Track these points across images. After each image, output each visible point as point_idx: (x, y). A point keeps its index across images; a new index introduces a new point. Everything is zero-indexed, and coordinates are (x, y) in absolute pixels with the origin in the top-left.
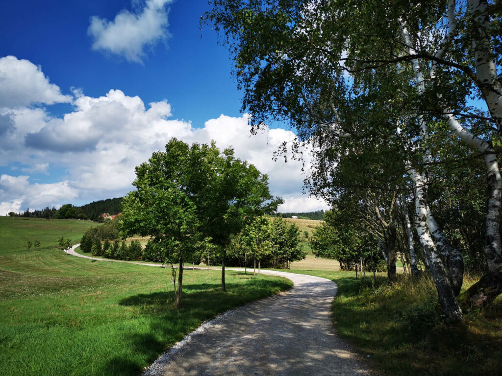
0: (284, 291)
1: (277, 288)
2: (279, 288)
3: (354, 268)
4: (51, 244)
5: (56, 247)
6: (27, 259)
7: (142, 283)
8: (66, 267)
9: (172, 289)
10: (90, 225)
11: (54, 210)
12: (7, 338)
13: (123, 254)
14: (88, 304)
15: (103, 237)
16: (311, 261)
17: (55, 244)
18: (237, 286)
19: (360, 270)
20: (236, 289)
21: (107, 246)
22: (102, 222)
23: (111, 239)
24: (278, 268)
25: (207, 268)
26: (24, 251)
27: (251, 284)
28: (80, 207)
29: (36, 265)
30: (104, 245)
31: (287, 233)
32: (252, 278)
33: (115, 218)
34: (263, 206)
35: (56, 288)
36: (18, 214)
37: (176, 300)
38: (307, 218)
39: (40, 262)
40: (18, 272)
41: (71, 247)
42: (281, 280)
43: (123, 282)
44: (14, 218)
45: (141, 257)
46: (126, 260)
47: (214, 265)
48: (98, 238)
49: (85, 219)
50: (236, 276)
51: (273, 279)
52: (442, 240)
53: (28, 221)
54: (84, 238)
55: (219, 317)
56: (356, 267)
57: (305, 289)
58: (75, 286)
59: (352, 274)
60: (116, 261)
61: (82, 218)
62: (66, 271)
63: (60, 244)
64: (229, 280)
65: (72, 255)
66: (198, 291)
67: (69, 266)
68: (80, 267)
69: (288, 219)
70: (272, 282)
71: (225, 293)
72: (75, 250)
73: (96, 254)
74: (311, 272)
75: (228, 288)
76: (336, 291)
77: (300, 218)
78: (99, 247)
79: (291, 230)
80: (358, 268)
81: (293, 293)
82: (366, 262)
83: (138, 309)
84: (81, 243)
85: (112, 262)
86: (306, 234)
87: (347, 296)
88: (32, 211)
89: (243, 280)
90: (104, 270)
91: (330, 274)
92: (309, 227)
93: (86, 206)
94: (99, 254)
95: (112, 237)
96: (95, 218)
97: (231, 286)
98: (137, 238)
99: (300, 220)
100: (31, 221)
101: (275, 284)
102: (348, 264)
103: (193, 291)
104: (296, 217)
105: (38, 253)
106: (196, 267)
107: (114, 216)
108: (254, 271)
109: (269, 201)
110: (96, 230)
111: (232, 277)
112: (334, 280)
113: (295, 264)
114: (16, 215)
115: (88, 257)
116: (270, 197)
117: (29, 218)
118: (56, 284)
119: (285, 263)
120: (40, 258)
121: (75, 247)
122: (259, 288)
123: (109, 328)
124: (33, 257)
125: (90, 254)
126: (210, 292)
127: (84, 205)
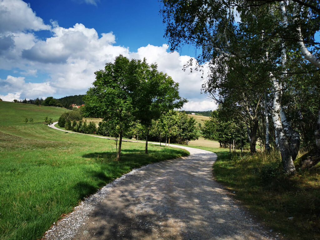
0: (184, 157)
1: (180, 155)
2: (181, 155)
3: (229, 147)
4: (40, 121)
5: (43, 123)
6: (25, 129)
7: (96, 147)
8: (49, 135)
9: (115, 151)
10: (64, 110)
11: (42, 100)
12: (15, 169)
13: (85, 129)
14: (63, 156)
15: (72, 119)
16: (201, 141)
17: (43, 121)
18: (154, 152)
19: (232, 148)
20: (154, 153)
21: (75, 124)
22: (72, 109)
23: (77, 120)
24: (181, 144)
25: (136, 141)
26: (24, 124)
27: (163, 151)
28: (58, 99)
29: (31, 133)
30: (73, 123)
31: (188, 122)
32: (164, 148)
33: (80, 107)
34: (174, 103)
35: (43, 146)
36: (19, 101)
37: (117, 156)
38: (201, 115)
39: (33, 131)
40: (20, 136)
41: (53, 124)
42: (183, 150)
43: (85, 145)
44: (17, 103)
45: (96, 132)
46: (86, 133)
47: (141, 139)
48: (69, 119)
49: (61, 107)
50: (155, 146)
51: (178, 150)
52: (288, 126)
53: (25, 106)
54: (60, 118)
55: (143, 167)
56: (230, 146)
57: (197, 156)
58: (55, 146)
59: (227, 150)
60: (80, 134)
61: (59, 106)
62: (49, 138)
63: (46, 121)
64: (149, 148)
65: (53, 129)
66: (131, 153)
67: (51, 135)
68: (58, 136)
69: (189, 115)
70: (176, 151)
71: (147, 155)
72: (55, 125)
73: (67, 128)
74: (201, 147)
75: (149, 152)
76: (217, 158)
77: (197, 115)
78: (70, 124)
79: (190, 121)
80: (231, 147)
81: (189, 158)
82: (236, 143)
83: (93, 160)
84: (58, 121)
85: (78, 134)
86: (200, 125)
87: (223, 161)
88: (28, 100)
89: (159, 149)
90: (73, 139)
91: (213, 149)
92: (202, 120)
93: (62, 99)
94: (70, 128)
95: (78, 119)
96: (67, 107)
97: (151, 151)
98: (93, 121)
99: (196, 116)
100: (27, 106)
101: (178, 152)
102: (225, 144)
103: (128, 153)
104: (194, 114)
105: (32, 126)
106: (130, 140)
107: (79, 106)
108: (166, 145)
109: (178, 101)
110: (68, 114)
111: (152, 147)
112: (215, 153)
113: (191, 142)
114: (18, 102)
115: (63, 130)
116: (179, 98)
117: (26, 104)
118: (43, 145)
119: (185, 141)
120: (33, 129)
121: (55, 123)
122: (169, 154)
123: (76, 168)
124: (29, 128)
125: (64, 128)
126: (138, 154)
127: (60, 98)
